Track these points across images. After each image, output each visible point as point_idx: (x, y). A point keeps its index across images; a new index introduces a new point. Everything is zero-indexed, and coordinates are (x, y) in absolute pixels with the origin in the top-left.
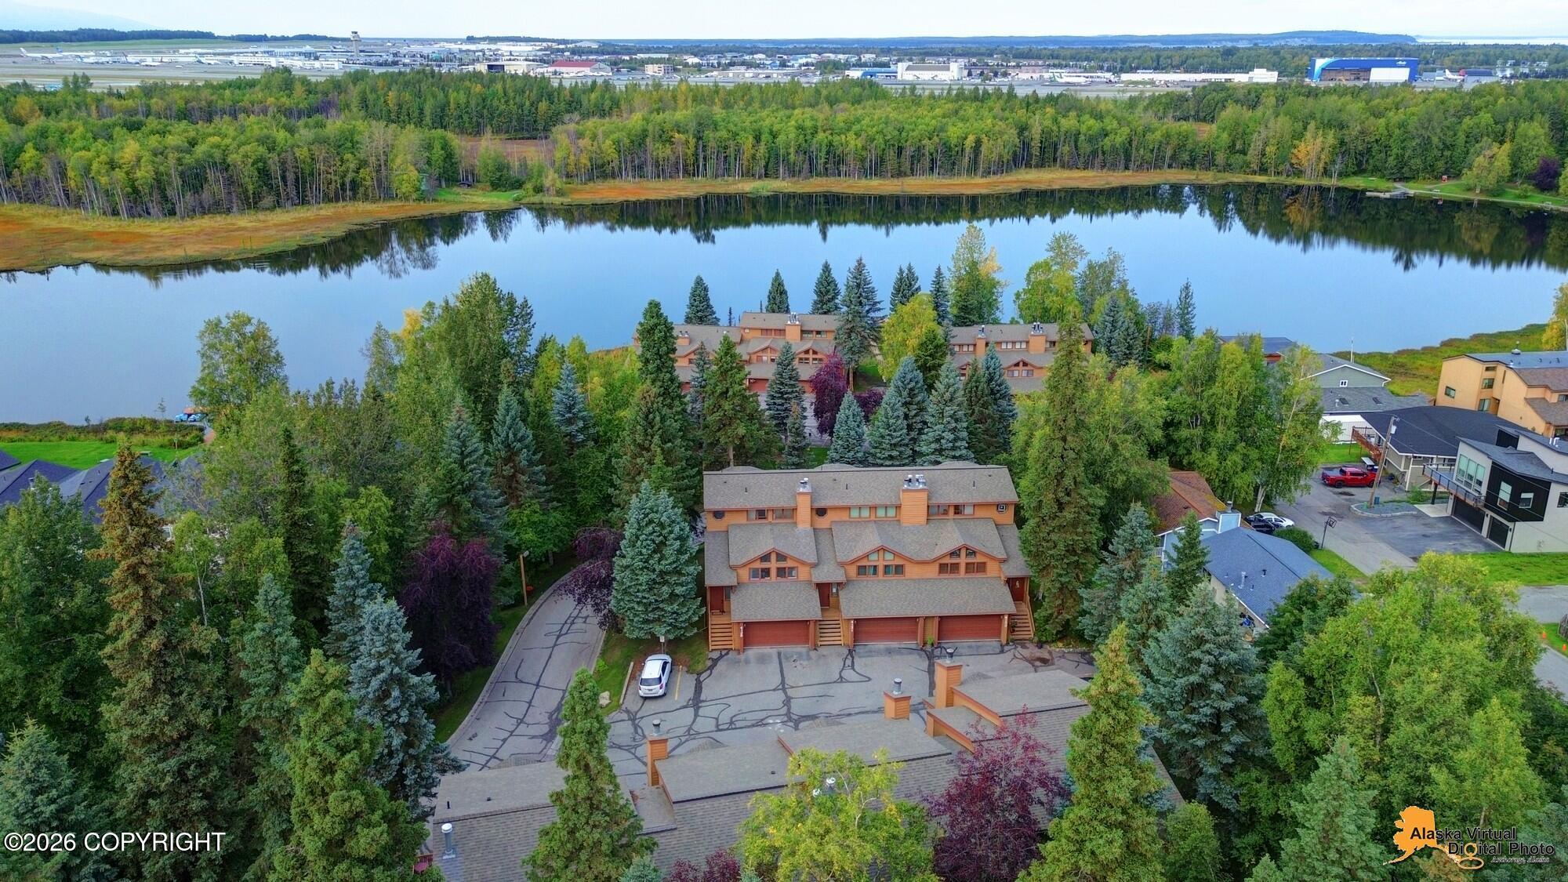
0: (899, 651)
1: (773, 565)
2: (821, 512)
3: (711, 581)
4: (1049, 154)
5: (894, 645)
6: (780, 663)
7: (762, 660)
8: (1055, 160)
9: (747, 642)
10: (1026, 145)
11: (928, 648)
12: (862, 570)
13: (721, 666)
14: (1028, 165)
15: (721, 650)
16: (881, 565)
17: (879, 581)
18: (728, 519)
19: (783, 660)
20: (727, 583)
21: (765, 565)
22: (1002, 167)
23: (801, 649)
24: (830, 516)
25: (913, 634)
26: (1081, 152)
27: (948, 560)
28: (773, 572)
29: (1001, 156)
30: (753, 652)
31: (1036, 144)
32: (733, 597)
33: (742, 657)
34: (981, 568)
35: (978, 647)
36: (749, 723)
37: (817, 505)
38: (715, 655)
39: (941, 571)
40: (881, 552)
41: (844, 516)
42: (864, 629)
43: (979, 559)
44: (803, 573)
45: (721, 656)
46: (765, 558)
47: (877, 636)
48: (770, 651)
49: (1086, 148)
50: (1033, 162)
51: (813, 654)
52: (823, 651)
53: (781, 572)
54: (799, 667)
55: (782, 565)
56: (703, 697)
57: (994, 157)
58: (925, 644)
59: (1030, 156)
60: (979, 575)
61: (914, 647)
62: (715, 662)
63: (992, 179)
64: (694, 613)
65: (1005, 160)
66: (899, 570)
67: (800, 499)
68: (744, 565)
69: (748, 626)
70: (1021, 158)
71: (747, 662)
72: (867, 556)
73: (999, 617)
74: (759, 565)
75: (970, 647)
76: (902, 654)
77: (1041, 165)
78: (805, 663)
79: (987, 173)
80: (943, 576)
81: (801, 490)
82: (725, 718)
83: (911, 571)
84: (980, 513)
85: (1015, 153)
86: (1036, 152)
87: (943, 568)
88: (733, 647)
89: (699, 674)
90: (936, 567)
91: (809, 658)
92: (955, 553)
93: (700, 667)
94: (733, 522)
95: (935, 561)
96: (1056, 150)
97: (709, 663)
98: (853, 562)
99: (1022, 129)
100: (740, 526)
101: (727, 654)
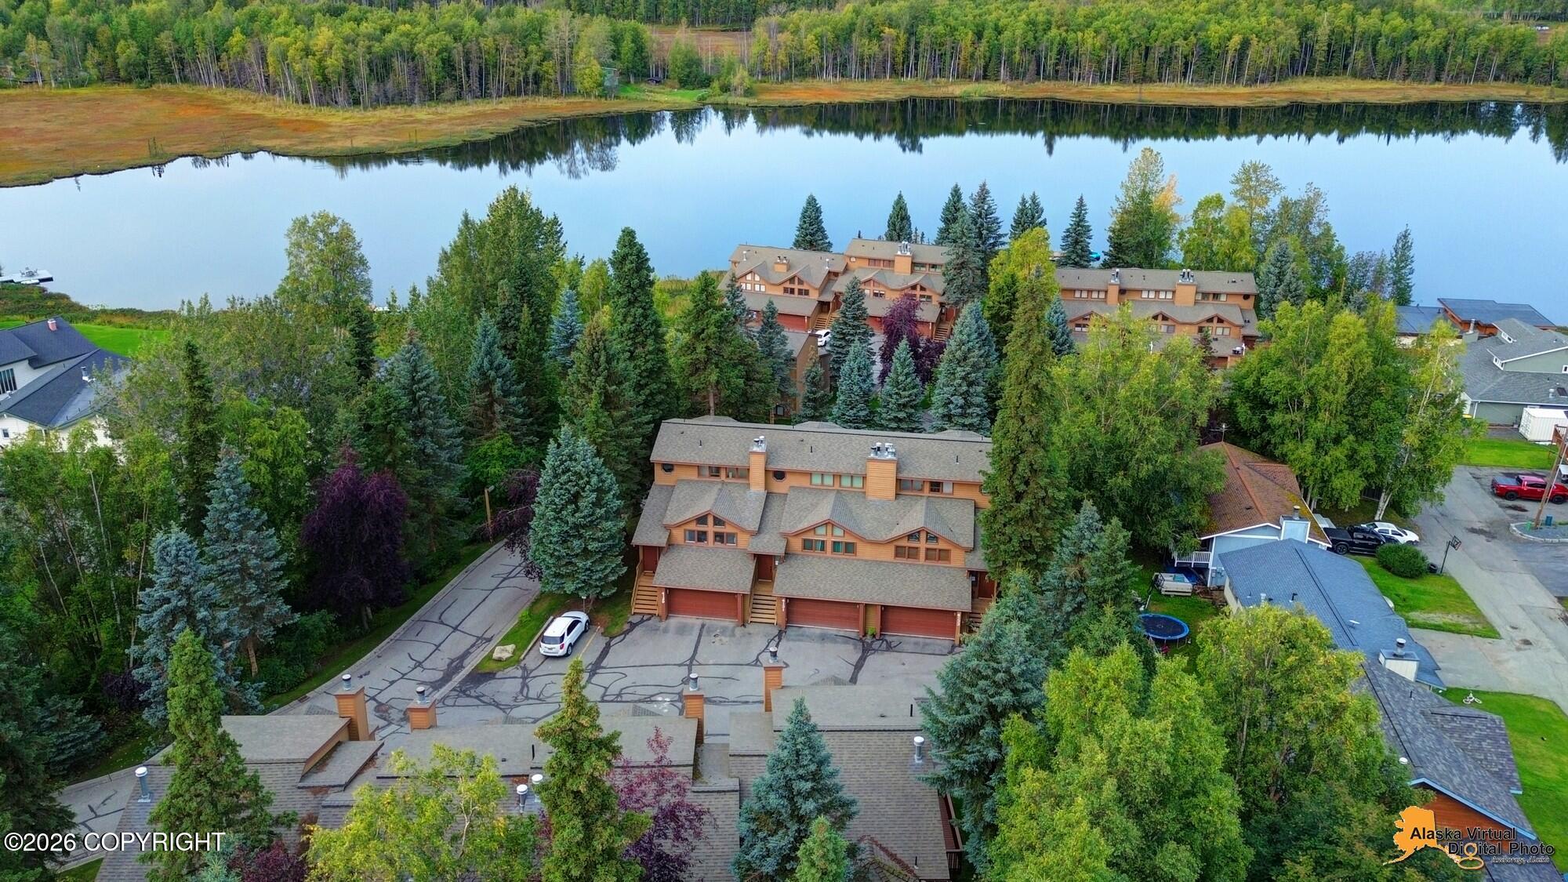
0: (834, 639)
1: (710, 528)
2: (780, 475)
3: (639, 539)
4: (1339, 59)
5: (832, 630)
6: (700, 636)
7: (682, 630)
8: (1345, 67)
9: (671, 609)
10: (1307, 48)
11: (869, 639)
12: (808, 545)
13: (638, 631)
14: (1310, 73)
15: (644, 614)
16: (829, 540)
17: (827, 558)
18: (678, 473)
19: (704, 633)
20: (655, 544)
21: (702, 528)
22: (1274, 74)
23: (728, 623)
24: (789, 481)
25: (851, 621)
26: (1379, 57)
27: (904, 543)
28: (711, 537)
29: (1272, 61)
30: (675, 621)
31: (1321, 48)
32: (662, 558)
33: (663, 625)
34: (943, 555)
35: (926, 644)
36: (636, 698)
37: (775, 467)
38: (635, 619)
39: (897, 555)
40: (830, 527)
41: (803, 482)
42: (796, 609)
43: (941, 545)
44: (743, 540)
45: (642, 621)
46: (702, 520)
47: (814, 619)
48: (694, 621)
49: (1385, 52)
50: (1316, 69)
51: (739, 631)
52: (750, 628)
53: (719, 537)
54: (717, 644)
55: (719, 529)
56: (604, 664)
57: (1263, 62)
58: (865, 634)
59: (1313, 61)
60: (941, 564)
61: (853, 635)
62: (633, 626)
63: (1259, 88)
64: (613, 572)
65: (1278, 67)
66: (850, 548)
67: (753, 458)
68: (679, 526)
69: (671, 592)
70: (1300, 63)
71: (666, 631)
72: (813, 529)
73: (951, 614)
74: (693, 527)
75: (916, 644)
76: (836, 642)
77: (1326, 73)
78: (725, 639)
79: (1253, 81)
80: (899, 560)
81: (755, 449)
82: (614, 690)
83: (864, 551)
84: (961, 493)
85: (1293, 57)
86: (1320, 56)
87: (899, 552)
88: (656, 612)
89: (612, 638)
90: (891, 550)
91: (733, 635)
92: (913, 536)
93: (616, 630)
94: (684, 477)
95: (890, 542)
96: (1348, 54)
97: (626, 627)
98: (797, 534)
99: (1306, 28)
100: (689, 482)
101: (649, 619)
